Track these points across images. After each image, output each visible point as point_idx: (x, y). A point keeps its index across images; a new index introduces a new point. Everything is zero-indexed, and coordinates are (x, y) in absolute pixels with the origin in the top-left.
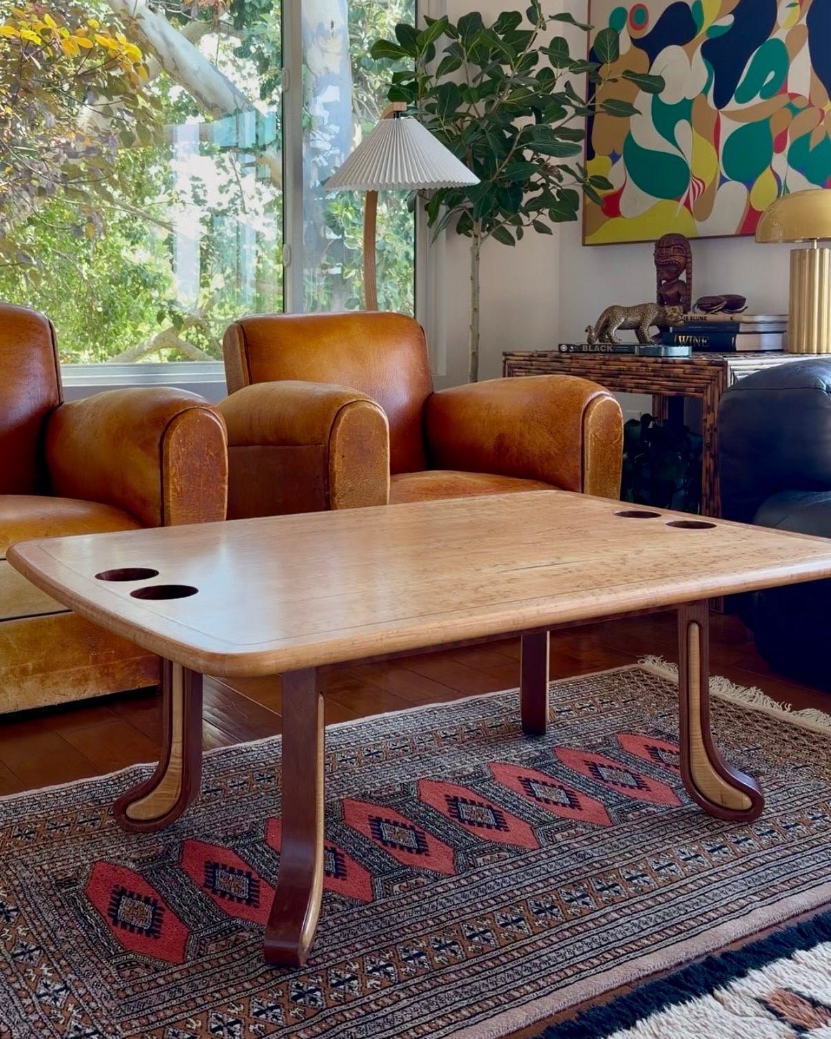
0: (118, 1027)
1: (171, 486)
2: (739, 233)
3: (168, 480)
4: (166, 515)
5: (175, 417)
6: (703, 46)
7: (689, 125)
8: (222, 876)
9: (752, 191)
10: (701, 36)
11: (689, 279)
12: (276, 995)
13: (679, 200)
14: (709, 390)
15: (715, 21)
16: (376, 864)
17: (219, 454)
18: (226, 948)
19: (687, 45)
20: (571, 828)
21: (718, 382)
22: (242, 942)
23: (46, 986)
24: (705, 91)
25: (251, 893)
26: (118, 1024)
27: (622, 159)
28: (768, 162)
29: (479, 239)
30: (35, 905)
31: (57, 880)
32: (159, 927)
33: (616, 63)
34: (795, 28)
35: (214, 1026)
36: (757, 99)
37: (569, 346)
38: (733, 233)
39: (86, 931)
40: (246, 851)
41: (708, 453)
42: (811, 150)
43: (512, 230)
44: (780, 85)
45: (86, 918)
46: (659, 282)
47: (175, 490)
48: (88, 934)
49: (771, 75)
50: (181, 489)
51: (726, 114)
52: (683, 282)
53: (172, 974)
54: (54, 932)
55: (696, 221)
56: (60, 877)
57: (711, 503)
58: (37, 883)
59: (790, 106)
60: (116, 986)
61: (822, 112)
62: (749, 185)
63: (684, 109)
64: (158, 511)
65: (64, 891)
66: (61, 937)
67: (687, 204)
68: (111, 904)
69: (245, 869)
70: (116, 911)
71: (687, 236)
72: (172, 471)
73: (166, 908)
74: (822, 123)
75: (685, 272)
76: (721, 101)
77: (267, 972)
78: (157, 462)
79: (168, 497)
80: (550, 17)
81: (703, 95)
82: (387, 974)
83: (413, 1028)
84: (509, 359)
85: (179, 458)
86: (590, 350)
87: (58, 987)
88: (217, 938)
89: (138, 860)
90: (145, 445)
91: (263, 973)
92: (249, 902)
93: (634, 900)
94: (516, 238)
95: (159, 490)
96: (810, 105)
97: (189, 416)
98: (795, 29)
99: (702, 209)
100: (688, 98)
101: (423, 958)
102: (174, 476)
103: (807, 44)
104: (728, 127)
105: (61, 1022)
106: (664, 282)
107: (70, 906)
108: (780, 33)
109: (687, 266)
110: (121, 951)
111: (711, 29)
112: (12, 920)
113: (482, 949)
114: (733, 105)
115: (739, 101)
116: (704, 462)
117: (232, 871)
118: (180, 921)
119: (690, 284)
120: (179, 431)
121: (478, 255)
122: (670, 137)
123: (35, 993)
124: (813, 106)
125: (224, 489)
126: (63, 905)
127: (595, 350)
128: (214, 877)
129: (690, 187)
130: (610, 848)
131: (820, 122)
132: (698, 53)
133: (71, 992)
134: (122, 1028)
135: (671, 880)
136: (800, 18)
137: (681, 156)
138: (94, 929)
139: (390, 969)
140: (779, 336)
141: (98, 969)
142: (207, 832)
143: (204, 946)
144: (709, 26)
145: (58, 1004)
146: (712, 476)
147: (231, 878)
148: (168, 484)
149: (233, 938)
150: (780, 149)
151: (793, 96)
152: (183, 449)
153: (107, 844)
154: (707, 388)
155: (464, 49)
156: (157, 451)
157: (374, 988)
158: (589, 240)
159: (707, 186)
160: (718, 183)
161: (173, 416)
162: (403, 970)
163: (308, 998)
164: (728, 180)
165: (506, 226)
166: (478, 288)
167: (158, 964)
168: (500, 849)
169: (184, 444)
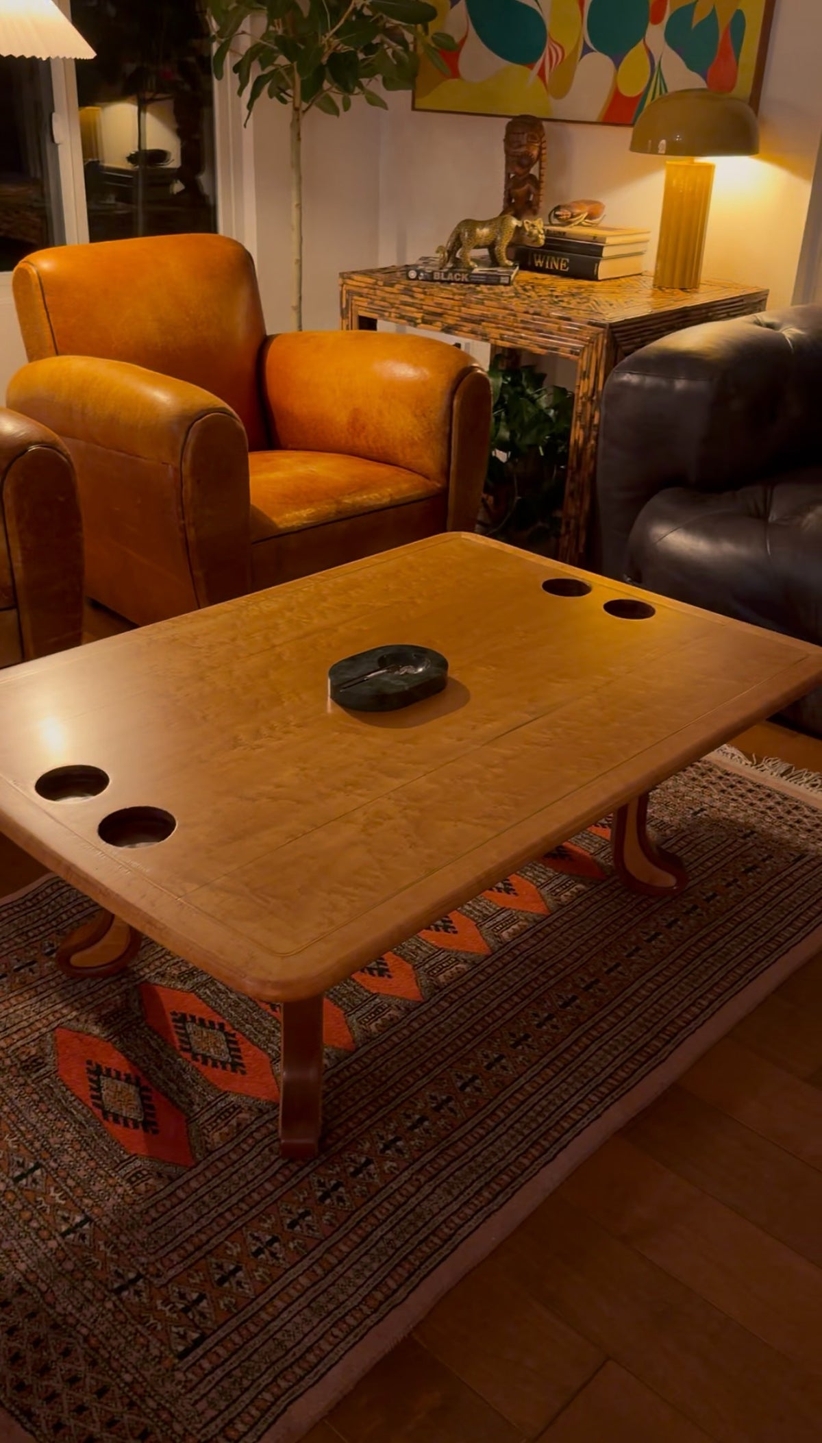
0: (159, 1266)
2: (600, 120)
4: (16, 578)
8: (194, 1033)
9: (620, 68)
11: (540, 174)
12: (301, 1197)
13: (531, 67)
14: (585, 355)
16: (344, 995)
17: (71, 501)
18: (231, 1136)
20: (514, 922)
22: (246, 1128)
23: (65, 1219)
25: (233, 1053)
26: (157, 1261)
27: (463, 1)
28: (641, 34)
29: (300, 112)
31: (22, 1062)
32: (153, 1115)
35: (254, 1249)
37: (417, 272)
38: (594, 119)
39: (79, 1132)
40: (208, 992)
41: (578, 423)
42: (694, 24)
43: (338, 98)
45: (72, 1114)
46: (508, 175)
48: (82, 1137)
52: (532, 177)
53: (188, 1181)
54: (46, 1139)
55: (551, 99)
56: (24, 1057)
60: (137, 1208)
62: (617, 62)
64: (6, 572)
65: (34, 1076)
66: (57, 1146)
67: (541, 74)
68: (92, 1089)
69: (217, 1019)
70: (100, 1098)
71: (537, 116)
73: (151, 1087)
75: (536, 164)
77: (283, 1166)
82: (399, 1151)
83: (444, 1222)
84: (347, 283)
86: (443, 279)
87: (78, 1219)
88: (218, 1124)
89: (99, 1020)
91: (280, 1168)
92: (235, 1066)
93: (596, 1018)
94: (340, 108)
99: (559, 84)
101: (426, 1123)
105: (99, 1267)
106: (512, 175)
107: (50, 1099)
109: (539, 157)
110: (125, 1157)
113: (477, 1103)
116: (572, 433)
117: (202, 1023)
118: (172, 1104)
119: (540, 181)
121: (299, 135)
123: (56, 1230)
126: (41, 1098)
127: (448, 279)
128: (187, 1035)
129: (546, 51)
130: (556, 947)
133: (95, 1224)
134: (164, 1267)
135: (622, 986)
137: (537, 9)
138: (85, 1128)
139: (399, 1143)
141: (111, 1186)
142: (159, 970)
143: (208, 1136)
145: (87, 1243)
147: (205, 1034)
149: (234, 1122)
150: (657, 20)
153: (58, 1001)
157: (392, 1173)
158: (420, 103)
159: (566, 55)
160: (580, 52)
162: (412, 1143)
163: (334, 1198)
164: (593, 51)
165: (332, 95)
166: (301, 178)
167: (171, 1170)
168: (457, 960)
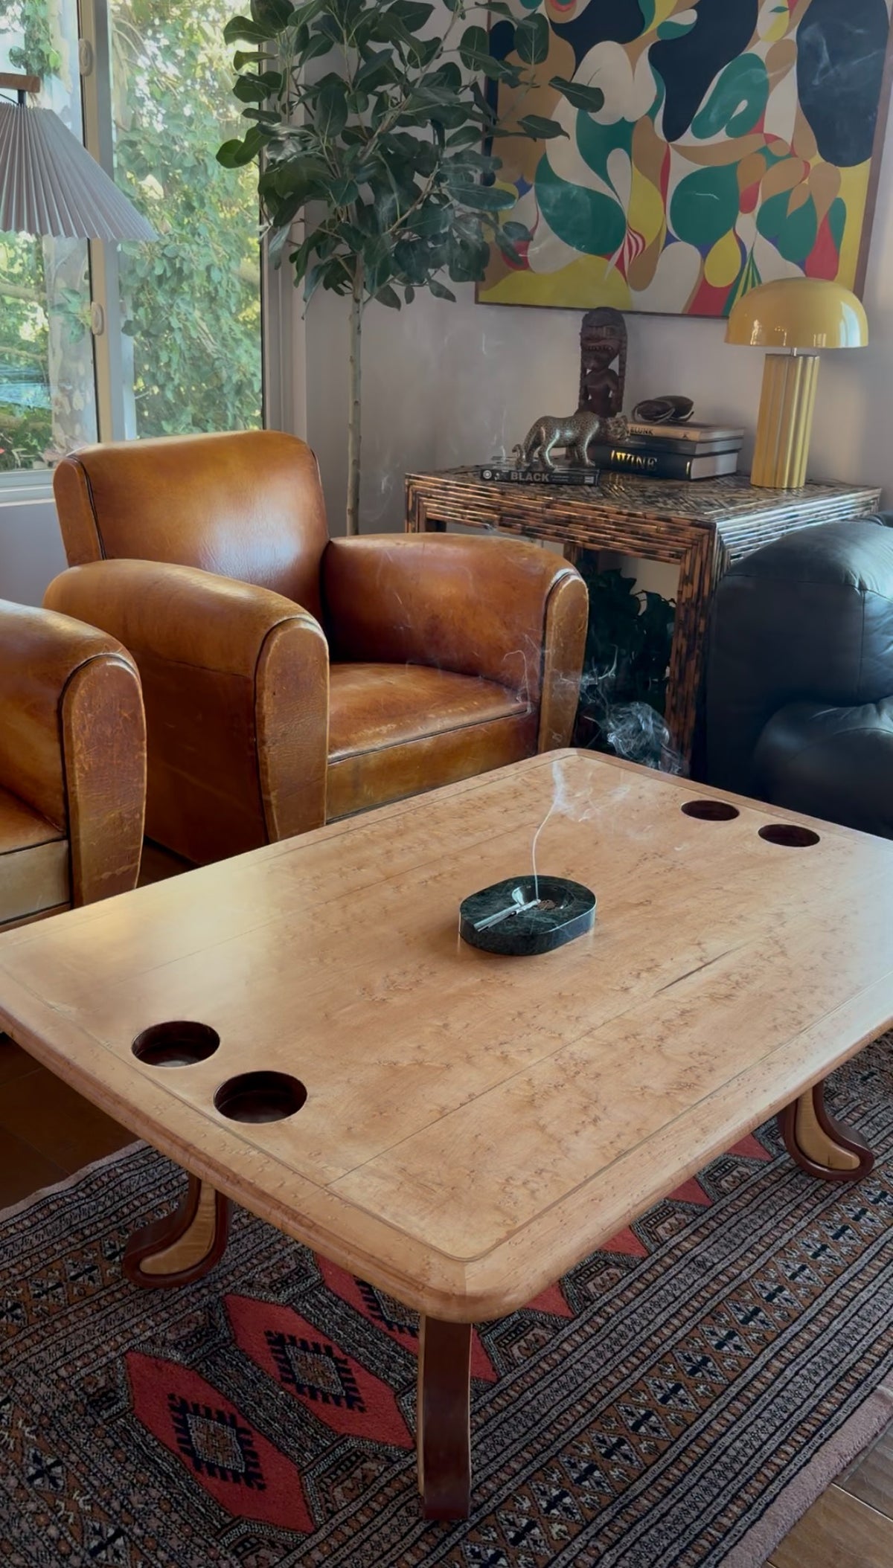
1: (77, 766)
2: (687, 312)
3: (72, 758)
4: (71, 805)
5: (75, 671)
6: (651, 50)
7: (627, 156)
8: (297, 1358)
9: (708, 259)
10: (650, 35)
11: (622, 369)
13: (609, 258)
14: (688, 558)
15: (672, 14)
17: (135, 716)
18: (356, 1492)
19: (631, 44)
20: (670, 1215)
21: (702, 548)
22: (373, 1481)
24: (652, 113)
25: (346, 1384)
27: (533, 189)
28: (731, 223)
29: (361, 304)
30: (79, 1447)
31: (89, 1396)
32: (256, 1465)
33: (541, 65)
34: (780, 44)
36: (722, 136)
37: (494, 472)
38: (680, 312)
39: (166, 1488)
40: (308, 1306)
42: (789, 214)
43: (399, 290)
44: (753, 120)
45: (156, 1462)
46: (583, 370)
47: (82, 769)
48: (171, 1494)
49: (743, 105)
50: (90, 767)
51: (679, 149)
52: (613, 372)
53: (308, 1553)
54: (127, 1496)
55: (632, 291)
56: (91, 1390)
57: (680, 690)
58: (64, 1406)
59: (764, 151)
61: (807, 165)
62: (705, 251)
63: (621, 134)
64: (59, 797)
65: (105, 1415)
66: (140, 1506)
67: (620, 264)
68: (178, 1430)
69: (322, 1341)
70: (190, 1443)
71: (618, 309)
72: (78, 746)
73: (251, 1429)
74: (806, 182)
75: (617, 359)
76: (673, 131)
77: (426, 1531)
78: (55, 735)
79: (73, 780)
80: (476, 3)
81: (648, 118)
82: (568, 1510)
84: (414, 484)
85: (84, 727)
86: (521, 479)
88: (338, 1477)
89: (180, 1343)
90: (34, 711)
91: (423, 1534)
92: (351, 1401)
93: (787, 1335)
94: (403, 300)
95: (60, 769)
96: (792, 154)
97: (94, 670)
98: (779, 46)
99: (641, 275)
100: (629, 119)
101: (597, 1474)
102: (80, 752)
103: (794, 69)
104: (681, 168)
106: (588, 371)
107: (127, 1445)
108: (759, 47)
109: (620, 351)
110: (228, 1520)
111: (665, 26)
112: (61, 1483)
113: (657, 1446)
114: (688, 139)
115: (700, 134)
116: (674, 642)
117: (304, 1346)
118: (279, 1451)
119: (622, 376)
120: (83, 692)
121: (359, 328)
122: (601, 170)
124: (796, 156)
125: (143, 757)
126: (116, 1444)
127: (527, 479)
128: (288, 1361)
129: (626, 241)
130: (726, 1247)
131: (803, 179)
132: (644, 59)
135: (813, 1294)
136: (788, 32)
137: (615, 198)
138: (174, 1482)
139: (567, 1501)
140: (735, 456)
141: (213, 1559)
143: (328, 1492)
144: (662, 21)
146: (684, 657)
147: (310, 1361)
148: (72, 763)
149: (358, 1473)
150: (749, 207)
151: (771, 138)
152: (89, 715)
153: (127, 1317)
154: (686, 553)
155: (345, 32)
156: (52, 719)
157: (562, 1539)
158: (483, 295)
159: (647, 244)
160: (662, 243)
161: (71, 671)
162: (583, 1499)
164: (676, 240)
165: (394, 287)
166: (360, 372)
167: (286, 1537)
168: (607, 1263)
169: (91, 708)
